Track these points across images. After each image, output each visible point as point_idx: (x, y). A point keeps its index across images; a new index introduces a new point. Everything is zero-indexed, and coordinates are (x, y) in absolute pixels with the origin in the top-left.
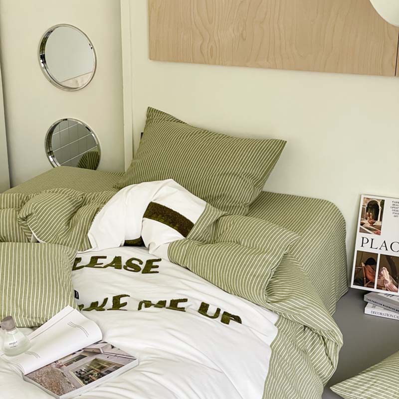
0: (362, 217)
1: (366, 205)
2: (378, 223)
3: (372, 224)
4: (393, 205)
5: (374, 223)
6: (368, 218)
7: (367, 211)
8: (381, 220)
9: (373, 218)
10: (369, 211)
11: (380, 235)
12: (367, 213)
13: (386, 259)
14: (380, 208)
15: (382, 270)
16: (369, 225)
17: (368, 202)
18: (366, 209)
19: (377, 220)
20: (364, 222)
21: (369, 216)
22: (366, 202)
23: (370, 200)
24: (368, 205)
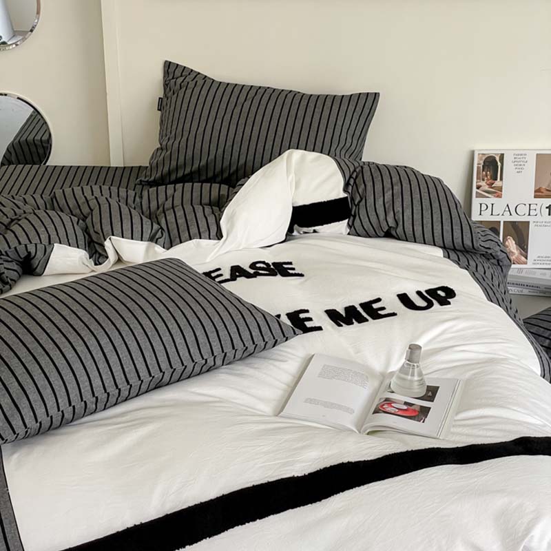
0: (477, 179)
1: (482, 162)
2: (498, 183)
3: (490, 185)
4: (515, 158)
5: (493, 184)
6: (486, 178)
7: (483, 171)
8: (501, 179)
9: (491, 178)
10: (486, 170)
11: (501, 197)
12: (484, 173)
13: (511, 226)
14: (499, 164)
15: (507, 240)
16: (487, 188)
17: (484, 158)
18: (482, 168)
19: (496, 180)
20: (480, 184)
21: (487, 176)
22: (481, 159)
23: (487, 156)
24: (484, 163)
